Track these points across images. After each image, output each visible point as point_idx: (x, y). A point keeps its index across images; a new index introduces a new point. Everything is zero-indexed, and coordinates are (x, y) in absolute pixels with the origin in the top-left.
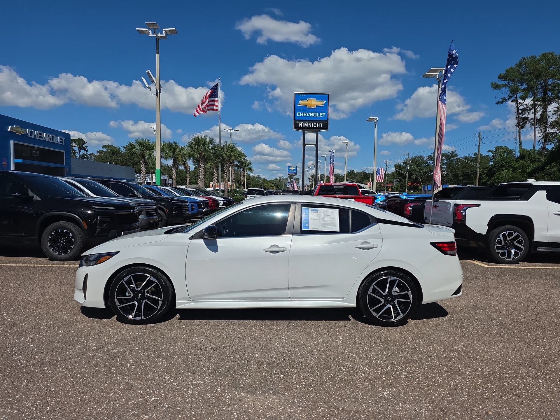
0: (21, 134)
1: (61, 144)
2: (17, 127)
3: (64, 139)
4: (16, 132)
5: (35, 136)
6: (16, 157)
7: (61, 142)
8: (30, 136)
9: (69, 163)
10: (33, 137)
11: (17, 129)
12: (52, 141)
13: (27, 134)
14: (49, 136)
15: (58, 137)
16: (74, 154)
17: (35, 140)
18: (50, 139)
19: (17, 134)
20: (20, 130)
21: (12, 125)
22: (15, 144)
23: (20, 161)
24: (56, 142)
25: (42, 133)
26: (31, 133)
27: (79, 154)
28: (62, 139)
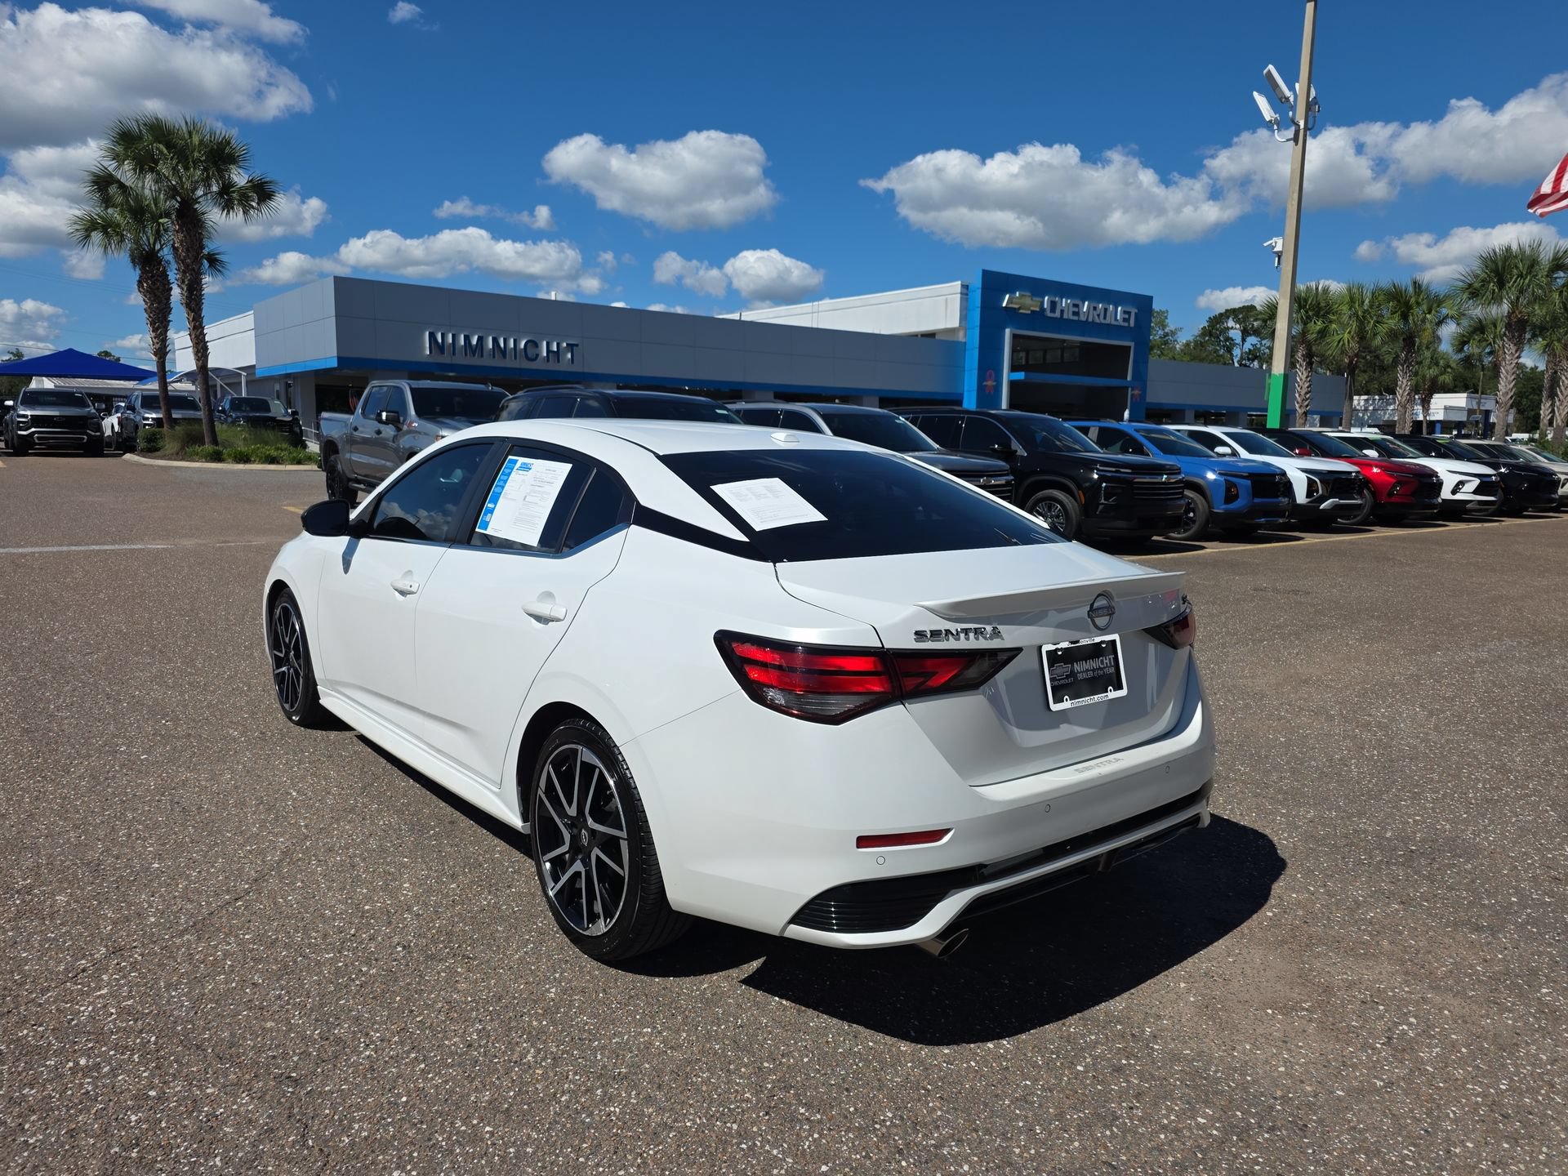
0: (1029, 312)
1: (1126, 324)
2: (1021, 296)
3: (1134, 311)
4: (1019, 309)
5: (1062, 311)
6: (1014, 368)
7: (1125, 320)
8: (1049, 314)
9: (1141, 377)
10: (1057, 314)
11: (1022, 301)
12: (1103, 321)
13: (1043, 310)
14: (1095, 308)
15: (1119, 309)
16: (1229, 350)
17: (1061, 324)
18: (1099, 315)
19: (1021, 311)
20: (1028, 301)
21: (1012, 292)
22: (1015, 337)
23: (1020, 376)
24: (1113, 322)
25: (1080, 303)
26: (1053, 305)
27: (1242, 350)
28: (1129, 313)
